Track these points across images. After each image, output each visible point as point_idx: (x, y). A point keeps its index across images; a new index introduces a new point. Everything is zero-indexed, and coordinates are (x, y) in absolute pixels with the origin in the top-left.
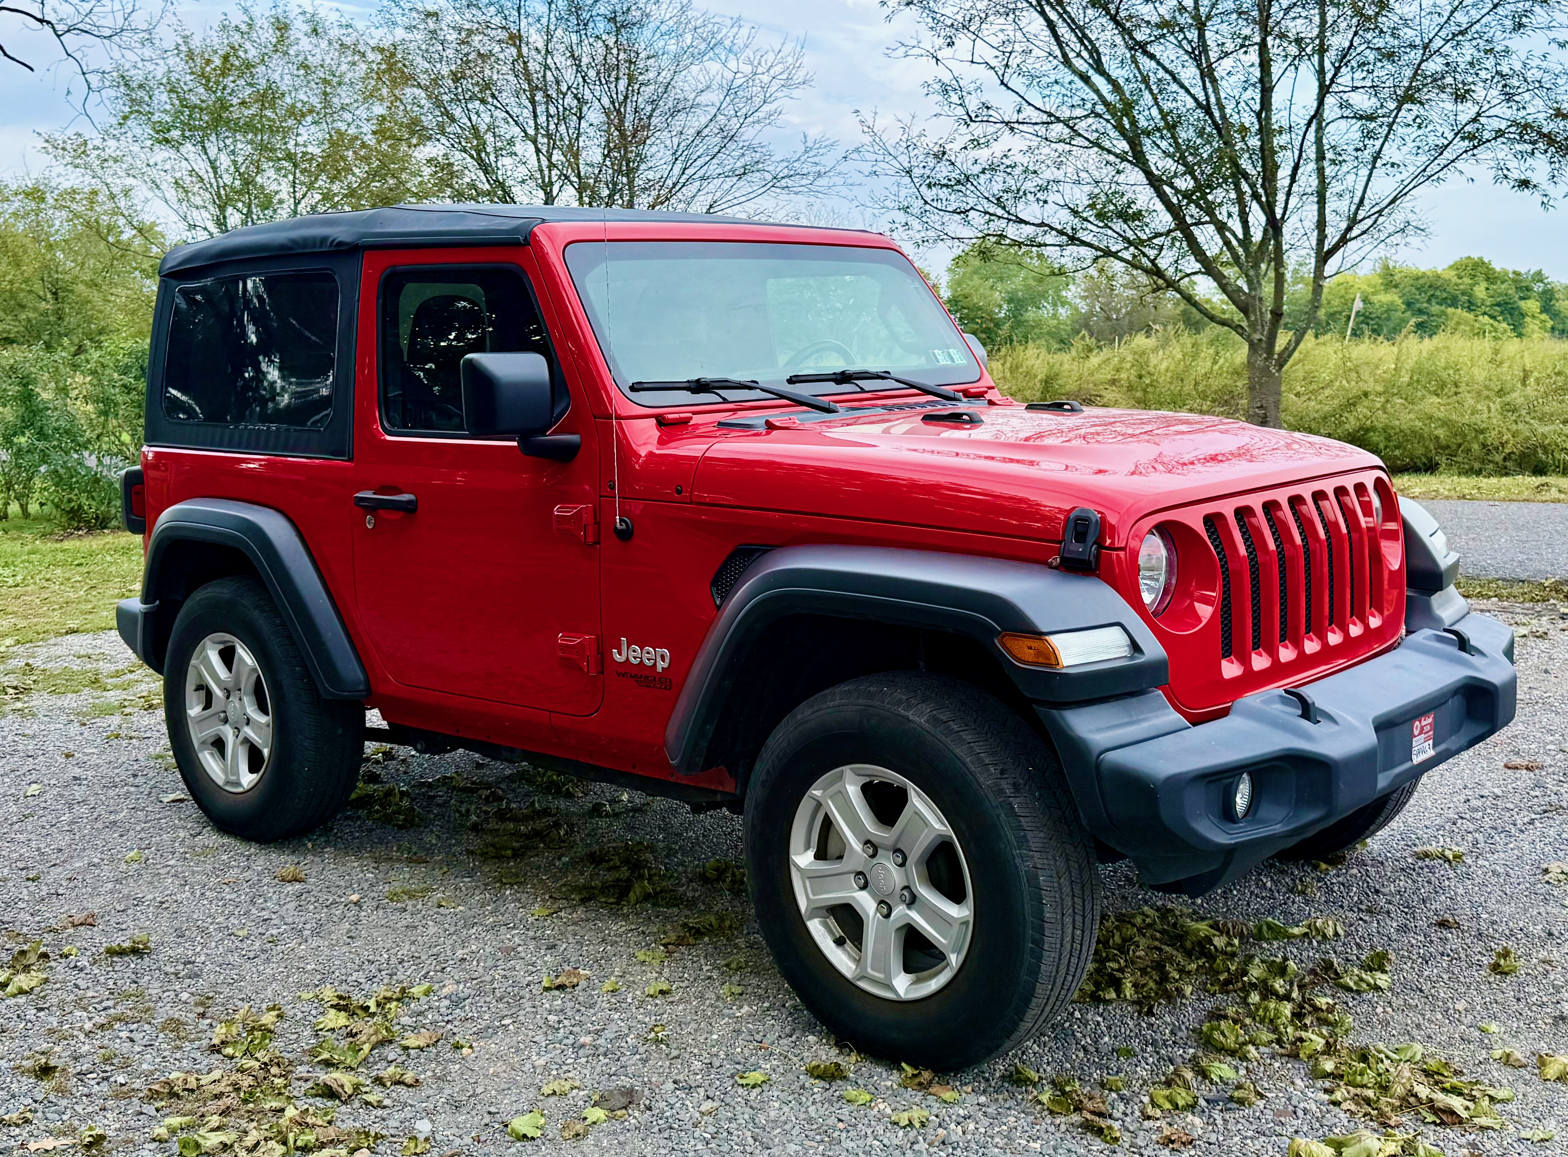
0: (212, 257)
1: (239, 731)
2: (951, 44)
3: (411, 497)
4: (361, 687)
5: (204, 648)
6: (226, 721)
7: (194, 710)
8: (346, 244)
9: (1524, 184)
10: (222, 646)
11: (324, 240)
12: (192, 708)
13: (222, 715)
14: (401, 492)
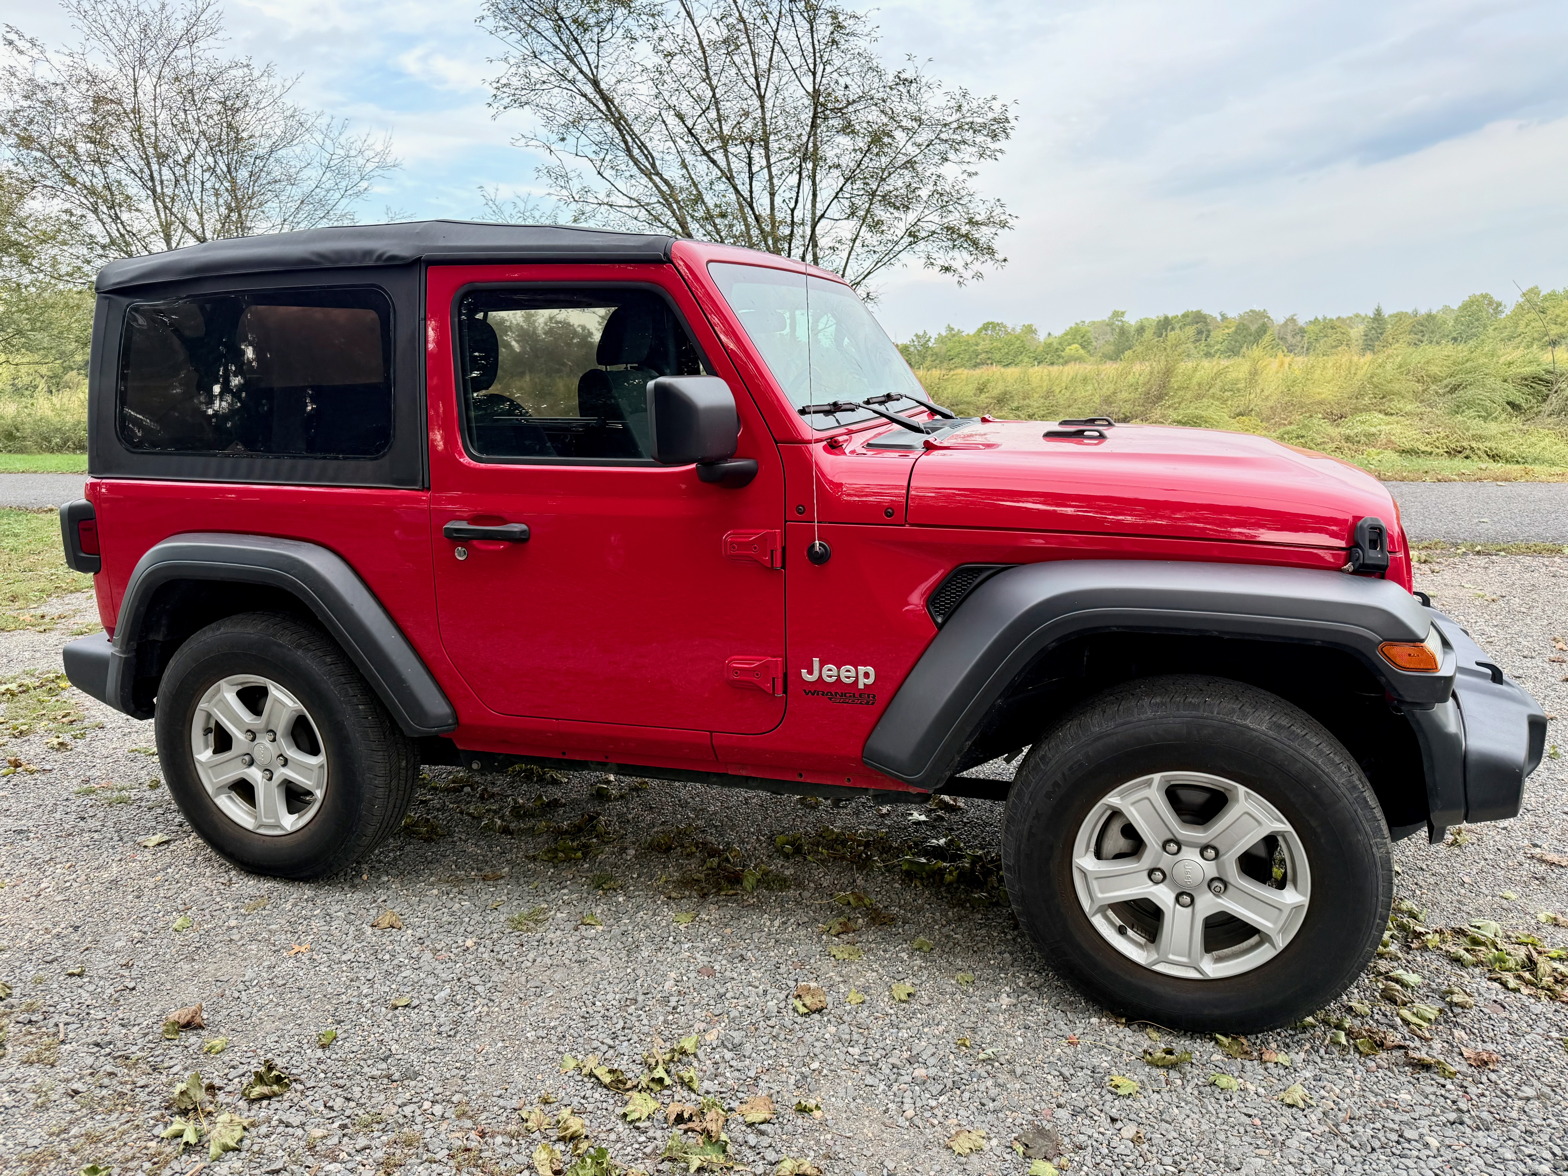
0: (189, 271)
1: (272, 773)
2: (563, 139)
3: (524, 527)
4: (450, 721)
5: (218, 690)
6: (251, 763)
7: (203, 755)
8: (403, 258)
9: (947, 269)
10: (240, 687)
11: (367, 253)
12: (200, 753)
13: (247, 758)
14: (505, 522)
